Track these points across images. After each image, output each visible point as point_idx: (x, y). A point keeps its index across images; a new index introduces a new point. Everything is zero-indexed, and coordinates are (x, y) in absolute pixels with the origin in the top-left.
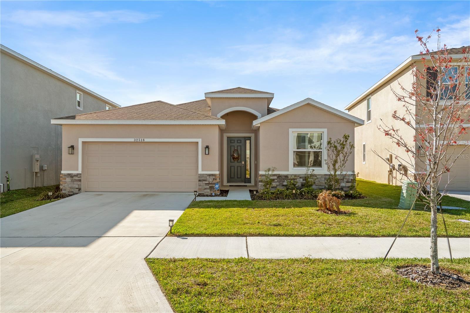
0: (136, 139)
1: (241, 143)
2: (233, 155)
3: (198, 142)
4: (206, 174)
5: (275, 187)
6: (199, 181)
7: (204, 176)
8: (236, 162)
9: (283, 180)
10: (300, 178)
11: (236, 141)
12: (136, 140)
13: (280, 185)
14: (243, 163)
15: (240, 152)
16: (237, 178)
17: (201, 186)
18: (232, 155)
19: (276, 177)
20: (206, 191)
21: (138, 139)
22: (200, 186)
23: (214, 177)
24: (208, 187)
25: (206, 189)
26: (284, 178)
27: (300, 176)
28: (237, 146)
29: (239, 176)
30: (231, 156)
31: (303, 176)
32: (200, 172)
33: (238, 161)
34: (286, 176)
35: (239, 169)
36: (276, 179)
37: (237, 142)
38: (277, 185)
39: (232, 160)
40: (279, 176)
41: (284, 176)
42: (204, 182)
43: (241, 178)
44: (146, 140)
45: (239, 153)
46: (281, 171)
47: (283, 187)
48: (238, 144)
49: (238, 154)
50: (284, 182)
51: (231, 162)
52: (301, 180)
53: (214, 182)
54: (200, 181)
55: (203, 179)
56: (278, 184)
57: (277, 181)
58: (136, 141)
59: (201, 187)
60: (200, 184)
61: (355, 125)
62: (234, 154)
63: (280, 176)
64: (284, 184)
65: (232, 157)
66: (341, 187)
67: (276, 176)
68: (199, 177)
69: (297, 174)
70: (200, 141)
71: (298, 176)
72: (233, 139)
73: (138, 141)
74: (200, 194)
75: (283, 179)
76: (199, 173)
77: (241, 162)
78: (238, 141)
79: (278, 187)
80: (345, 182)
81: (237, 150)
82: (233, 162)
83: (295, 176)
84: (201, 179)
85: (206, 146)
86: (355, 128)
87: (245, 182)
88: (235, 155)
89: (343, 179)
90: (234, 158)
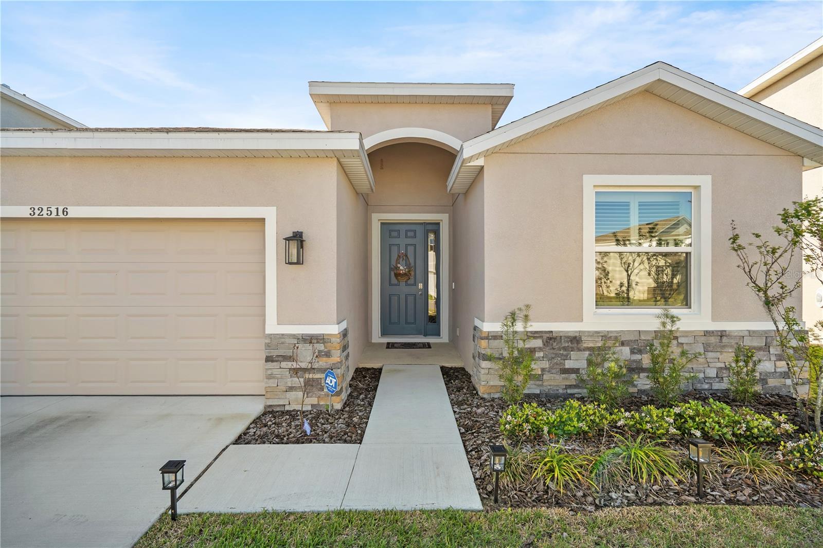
0: (36, 208)
1: (415, 237)
2: (397, 268)
3: (263, 220)
4: (294, 336)
5: (539, 378)
6: (269, 359)
7: (283, 343)
8: (403, 284)
9: (565, 353)
10: (623, 344)
11: (403, 234)
12: (37, 212)
13: (553, 371)
14: (421, 286)
15: (412, 260)
16: (407, 323)
17: (274, 378)
18: (392, 266)
19: (538, 343)
20: (292, 395)
21: (45, 208)
22: (270, 377)
23: (321, 347)
24: (298, 381)
25: (291, 389)
26: (567, 345)
27: (623, 339)
28: (407, 245)
29: (411, 319)
30: (391, 269)
31: (632, 338)
32: (273, 327)
33: (409, 282)
34: (575, 338)
35: (411, 299)
36: (540, 349)
37: (406, 237)
38: (543, 370)
39: (394, 280)
40: (550, 339)
41: (568, 337)
42: (284, 364)
43: (414, 323)
44: (75, 212)
45: (410, 264)
46: (556, 320)
47: (563, 375)
48: (409, 241)
49: (408, 265)
50: (567, 357)
51: (390, 284)
52: (626, 350)
53: (323, 363)
54: (273, 361)
55: (281, 352)
56: (547, 366)
57: (541, 354)
58: (36, 216)
59: (272, 383)
60: (269, 372)
61: (805, 164)
62: (399, 265)
63: (555, 339)
64: (567, 367)
65: (392, 273)
66: (761, 374)
67: (541, 337)
68: (268, 346)
69: (611, 332)
70: (269, 214)
71: (616, 338)
72: (397, 227)
73: (45, 216)
74: (270, 406)
75: (565, 349)
76: (267, 332)
77: (415, 284)
78: (409, 234)
79: (545, 377)
80: (773, 358)
81: (406, 256)
82: (396, 285)
83: (605, 336)
84: (274, 353)
85: (293, 232)
86: (803, 173)
87: (425, 335)
88: (401, 268)
89: (767, 347)
90: (397, 275)
